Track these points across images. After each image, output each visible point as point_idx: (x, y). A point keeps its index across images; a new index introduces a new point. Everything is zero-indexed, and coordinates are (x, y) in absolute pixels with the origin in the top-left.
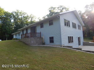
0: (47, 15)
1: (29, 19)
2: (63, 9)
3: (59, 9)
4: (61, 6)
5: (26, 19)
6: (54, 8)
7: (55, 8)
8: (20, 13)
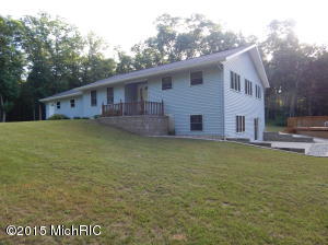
0: (147, 39)
1: (82, 48)
2: (203, 25)
3: (191, 23)
4: (198, 17)
5: (73, 47)
6: (174, 21)
7: (177, 18)
8: (51, 24)
